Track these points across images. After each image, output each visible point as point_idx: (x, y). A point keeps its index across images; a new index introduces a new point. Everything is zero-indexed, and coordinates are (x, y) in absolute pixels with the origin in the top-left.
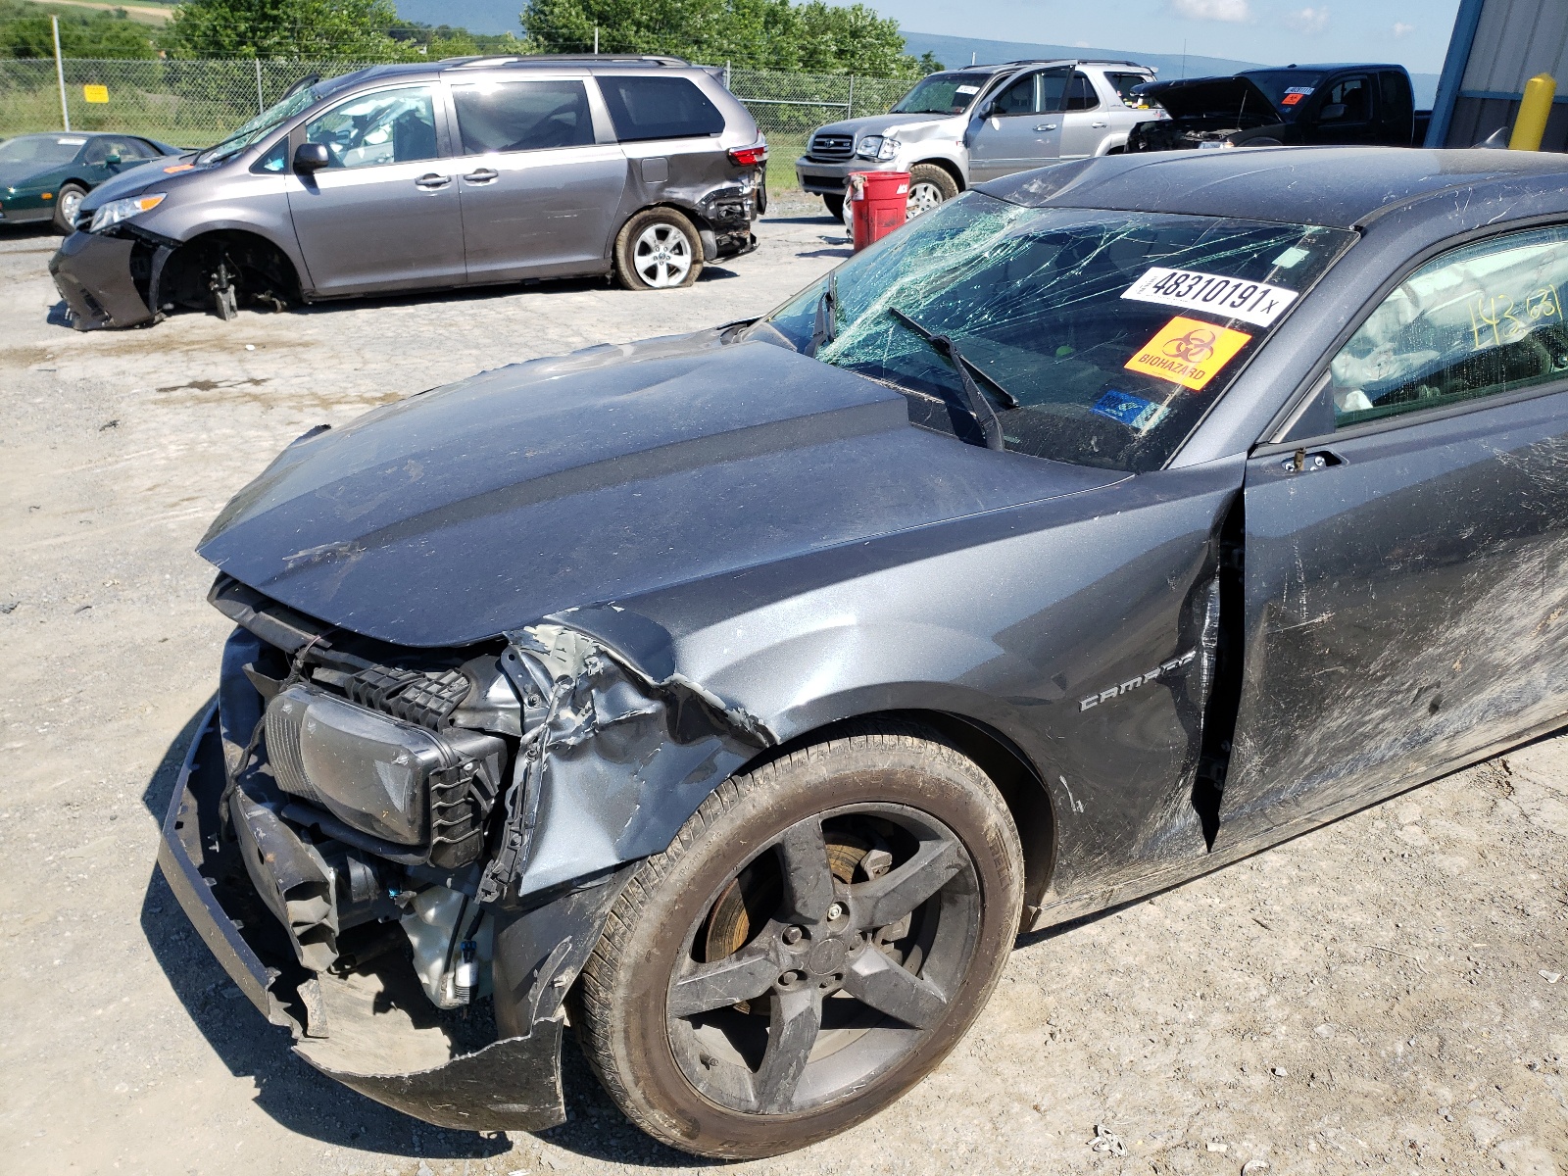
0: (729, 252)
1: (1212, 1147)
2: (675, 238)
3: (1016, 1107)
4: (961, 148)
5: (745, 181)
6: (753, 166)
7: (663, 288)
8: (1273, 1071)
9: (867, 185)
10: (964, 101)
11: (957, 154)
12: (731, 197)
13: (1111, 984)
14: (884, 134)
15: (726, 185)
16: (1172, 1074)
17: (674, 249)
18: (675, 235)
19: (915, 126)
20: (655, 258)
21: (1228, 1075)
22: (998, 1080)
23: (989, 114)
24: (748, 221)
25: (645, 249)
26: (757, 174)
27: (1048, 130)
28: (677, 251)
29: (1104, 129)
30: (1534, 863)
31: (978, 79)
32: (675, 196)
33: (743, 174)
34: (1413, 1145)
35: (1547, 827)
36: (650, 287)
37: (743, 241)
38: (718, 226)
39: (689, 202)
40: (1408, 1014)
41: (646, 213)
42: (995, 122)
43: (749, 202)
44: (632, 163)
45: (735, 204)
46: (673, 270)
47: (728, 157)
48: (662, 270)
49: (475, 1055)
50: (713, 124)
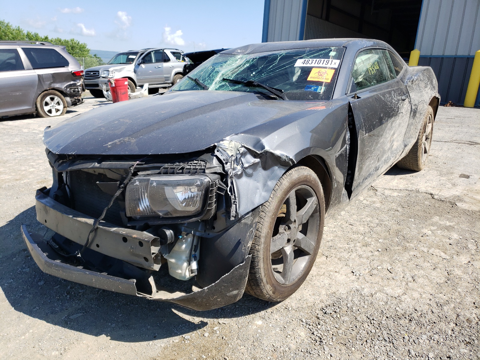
0: (74, 104)
1: (379, 268)
2: (57, 100)
3: (332, 273)
4: (134, 73)
5: (78, 81)
6: (80, 76)
7: (54, 116)
8: (378, 250)
9: (115, 82)
10: (133, 60)
11: (133, 75)
12: (74, 86)
13: (330, 244)
14: (110, 70)
15: (72, 82)
16: (358, 257)
17: (57, 104)
18: (57, 99)
19: (119, 67)
20: (51, 107)
21: (370, 254)
22: (323, 269)
23: (141, 63)
24: (80, 94)
25: (47, 104)
26: (81, 79)
27: (159, 67)
28: (58, 104)
29: (173, 67)
30: (391, 202)
31: (135, 54)
32: (56, 86)
33: (77, 79)
34: (414, 256)
35: (389, 195)
36: (50, 116)
37: (79, 100)
38: (71, 96)
39: (61, 88)
40: (393, 233)
41: (46, 92)
42: (143, 66)
43: (80, 88)
44: (39, 76)
45: (75, 88)
46: (57, 110)
47: (72, 74)
48: (54, 111)
49: (228, 274)
50: (65, 63)
